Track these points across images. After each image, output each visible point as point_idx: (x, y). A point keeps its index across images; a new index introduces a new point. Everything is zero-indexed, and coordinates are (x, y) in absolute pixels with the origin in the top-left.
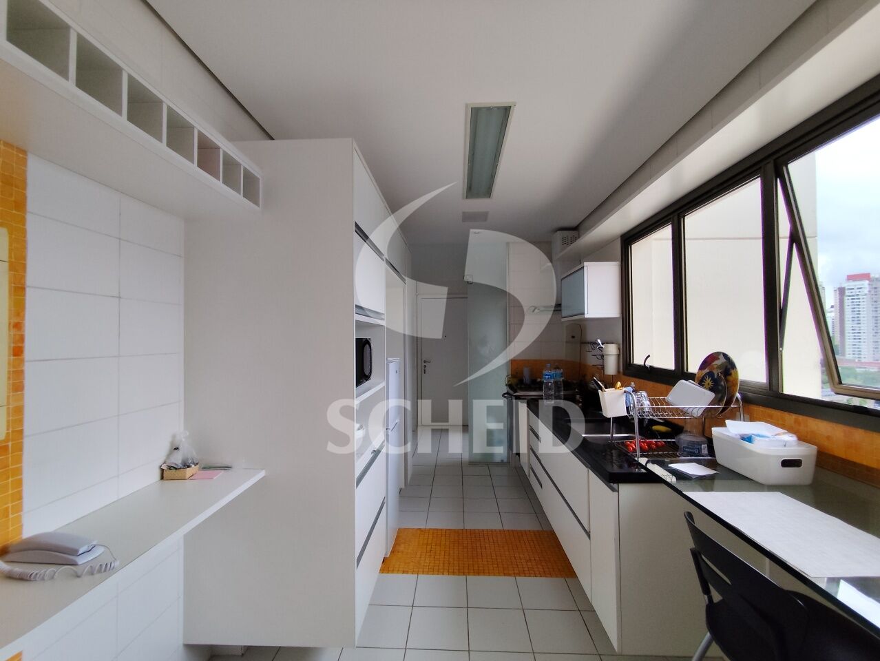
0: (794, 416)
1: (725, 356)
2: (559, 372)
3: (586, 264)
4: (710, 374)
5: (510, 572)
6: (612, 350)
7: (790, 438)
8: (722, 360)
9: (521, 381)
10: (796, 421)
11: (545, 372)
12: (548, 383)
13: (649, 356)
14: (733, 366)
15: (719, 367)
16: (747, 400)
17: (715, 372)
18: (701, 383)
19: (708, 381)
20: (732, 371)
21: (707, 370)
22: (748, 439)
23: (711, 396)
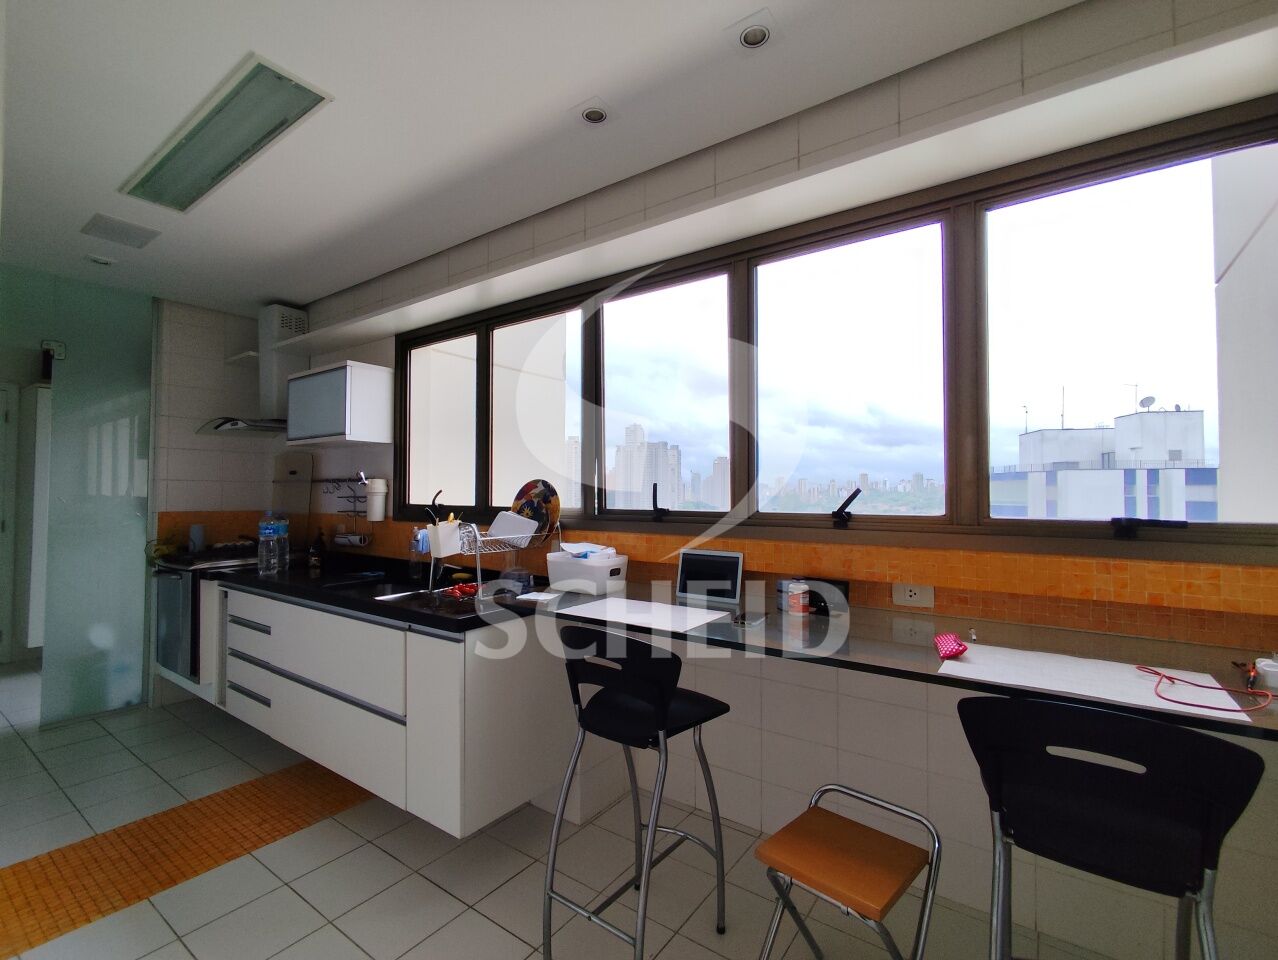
0: (607, 534)
1: (545, 483)
2: (284, 523)
3: (349, 362)
4: (530, 503)
5: (237, 852)
6: (379, 487)
7: (611, 551)
8: (541, 487)
9: (184, 549)
10: (609, 538)
11: (263, 524)
12: (268, 542)
13: (440, 492)
14: (553, 492)
15: (537, 495)
16: (564, 527)
17: (536, 501)
18: (519, 512)
19: (527, 511)
20: (552, 499)
21: (523, 501)
22: (585, 556)
23: (534, 524)
